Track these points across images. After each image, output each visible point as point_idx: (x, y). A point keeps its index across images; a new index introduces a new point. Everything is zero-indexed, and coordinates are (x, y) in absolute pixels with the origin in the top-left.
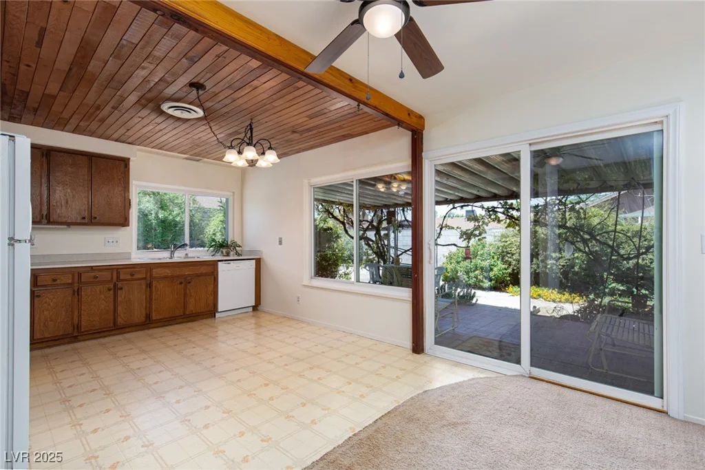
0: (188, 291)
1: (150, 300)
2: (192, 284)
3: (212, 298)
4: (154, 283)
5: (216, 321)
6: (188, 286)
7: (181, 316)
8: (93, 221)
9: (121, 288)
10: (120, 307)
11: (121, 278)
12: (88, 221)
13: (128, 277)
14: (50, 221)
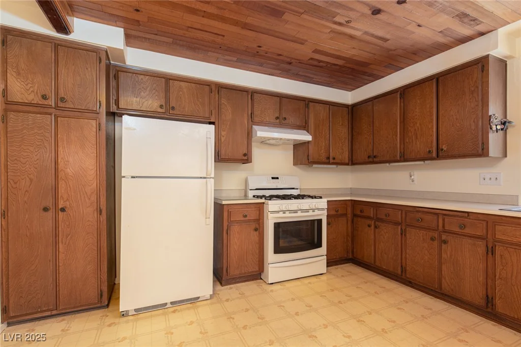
8: (440, 154)
9: (445, 242)
10: (444, 267)
11: (447, 228)
12: (434, 155)
13: (457, 230)
14: (404, 158)
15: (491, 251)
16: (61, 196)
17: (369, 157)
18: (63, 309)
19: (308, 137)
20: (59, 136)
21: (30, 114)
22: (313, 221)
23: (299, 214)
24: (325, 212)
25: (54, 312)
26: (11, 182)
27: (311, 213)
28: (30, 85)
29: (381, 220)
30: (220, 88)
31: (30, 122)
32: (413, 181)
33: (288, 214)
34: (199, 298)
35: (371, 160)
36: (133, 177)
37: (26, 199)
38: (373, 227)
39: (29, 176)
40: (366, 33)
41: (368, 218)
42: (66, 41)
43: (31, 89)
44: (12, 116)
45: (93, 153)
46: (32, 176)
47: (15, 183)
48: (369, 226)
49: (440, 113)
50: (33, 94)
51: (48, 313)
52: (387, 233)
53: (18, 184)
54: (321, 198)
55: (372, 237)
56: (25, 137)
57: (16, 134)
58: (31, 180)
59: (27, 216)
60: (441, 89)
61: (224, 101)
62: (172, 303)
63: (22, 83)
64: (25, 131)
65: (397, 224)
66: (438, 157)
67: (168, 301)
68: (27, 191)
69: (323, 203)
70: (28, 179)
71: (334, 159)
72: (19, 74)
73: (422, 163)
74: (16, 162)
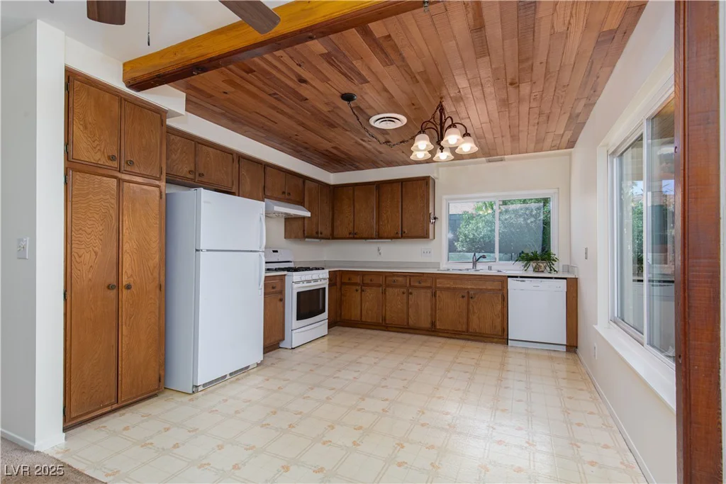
0: (470, 306)
1: (434, 309)
2: (475, 299)
3: (499, 320)
4: (438, 293)
5: (510, 349)
6: (471, 301)
7: (464, 332)
8: (404, 235)
9: (411, 293)
10: (410, 310)
11: (412, 284)
12: (400, 235)
13: (417, 284)
14: (379, 237)
15: (434, 295)
16: (126, 272)
17: (350, 234)
18: (125, 401)
19: (308, 214)
20: (124, 203)
21: (97, 177)
22: (318, 290)
23: (313, 284)
24: (327, 281)
25: (115, 406)
26: (76, 255)
27: (319, 283)
28: (97, 142)
29: (368, 285)
30: (241, 158)
31: (96, 186)
32: (380, 254)
33: (306, 284)
34: (248, 367)
35: (351, 236)
36: (208, 250)
37: (90, 276)
38: (360, 291)
39: (95, 249)
40: (374, 148)
41: (356, 284)
42: (137, 98)
43: (98, 148)
44: (78, 177)
45: (156, 224)
46: (96, 249)
47: (80, 257)
48: (357, 290)
49: (404, 207)
50: (99, 153)
51: (109, 409)
52: (371, 294)
53: (83, 258)
54: (323, 269)
55: (359, 299)
56: (91, 203)
57: (81, 198)
58: (96, 253)
59: (91, 296)
60: (404, 190)
61: (243, 172)
62: (231, 374)
63: (89, 139)
64: (91, 196)
65: (380, 286)
66: (402, 237)
67: (228, 373)
68: (91, 266)
69: (325, 274)
70: (93, 252)
71: (321, 233)
72: (86, 128)
73: (390, 240)
74: (81, 232)
